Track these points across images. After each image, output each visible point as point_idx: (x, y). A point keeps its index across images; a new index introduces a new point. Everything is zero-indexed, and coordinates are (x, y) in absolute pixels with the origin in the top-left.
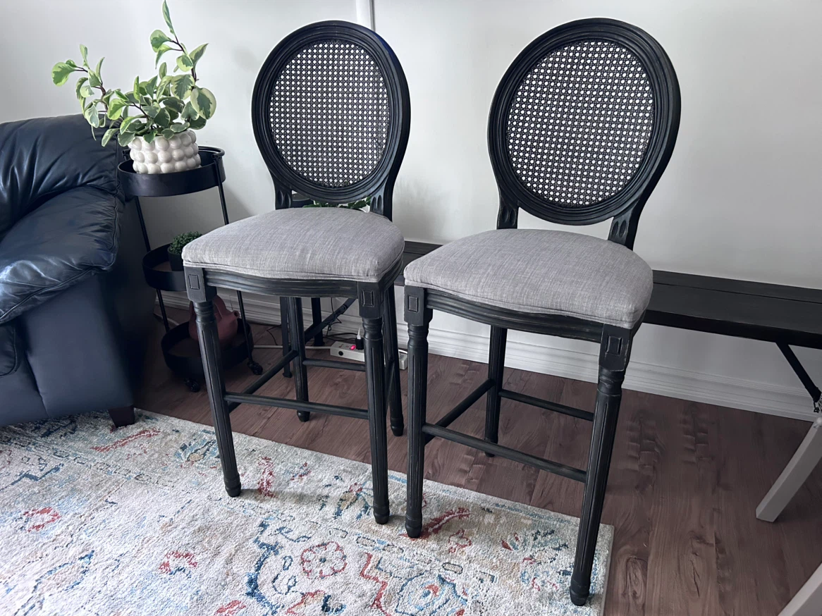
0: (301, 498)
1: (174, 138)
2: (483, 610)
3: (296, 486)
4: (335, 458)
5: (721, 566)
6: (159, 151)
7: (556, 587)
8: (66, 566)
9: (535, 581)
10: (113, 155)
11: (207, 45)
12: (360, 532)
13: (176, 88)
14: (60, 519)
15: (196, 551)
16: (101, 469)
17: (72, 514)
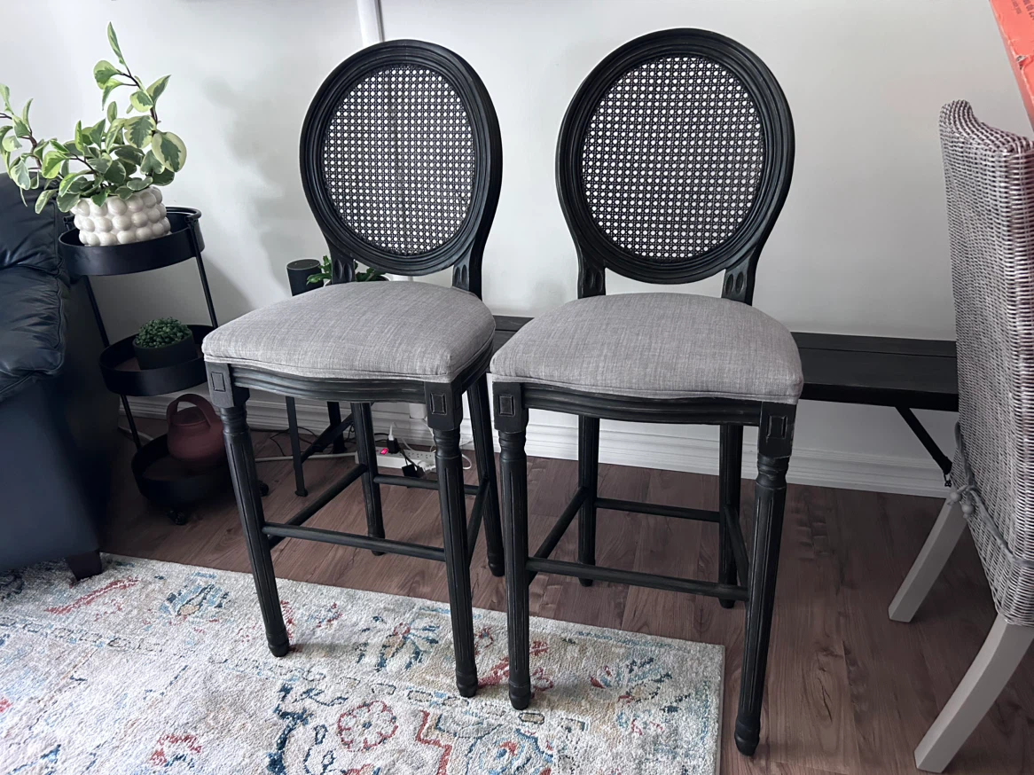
0: (331, 649)
1: (132, 198)
2: (574, 767)
3: (323, 634)
4: (372, 595)
5: (853, 681)
6: (113, 216)
7: (662, 728)
8: (23, 769)
9: (635, 723)
10: (50, 223)
11: (168, 77)
12: (412, 685)
13: (131, 134)
14: (10, 707)
15: (198, 732)
16: (61, 637)
17: (26, 699)
